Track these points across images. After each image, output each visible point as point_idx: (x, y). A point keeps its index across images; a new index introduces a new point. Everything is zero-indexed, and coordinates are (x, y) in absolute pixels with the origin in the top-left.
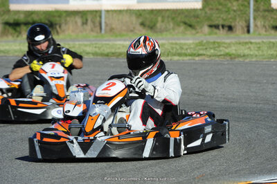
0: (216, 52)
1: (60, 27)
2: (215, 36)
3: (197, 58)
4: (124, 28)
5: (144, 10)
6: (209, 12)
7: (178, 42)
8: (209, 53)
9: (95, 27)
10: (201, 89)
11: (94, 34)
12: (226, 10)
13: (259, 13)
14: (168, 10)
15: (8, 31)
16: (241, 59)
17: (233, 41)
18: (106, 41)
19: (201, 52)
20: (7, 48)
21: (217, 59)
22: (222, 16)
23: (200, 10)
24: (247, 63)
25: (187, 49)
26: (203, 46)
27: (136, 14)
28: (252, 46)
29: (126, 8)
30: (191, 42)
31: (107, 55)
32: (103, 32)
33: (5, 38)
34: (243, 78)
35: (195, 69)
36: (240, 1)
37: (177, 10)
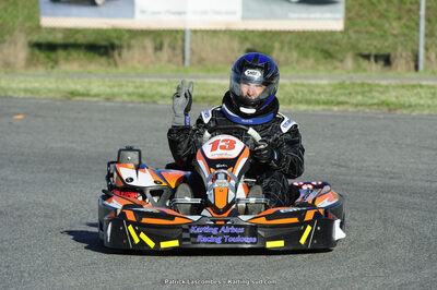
0: (366, 99)
1: (120, 55)
2: (364, 74)
3: (336, 108)
4: (221, 58)
5: (253, 32)
6: (353, 36)
7: (306, 82)
8: (355, 101)
9: (175, 56)
10: (342, 157)
11: (174, 67)
12: (382, 33)
13: (433, 39)
14: (289, 32)
15: (38, 60)
16: (405, 112)
17: (393, 82)
18: (192, 77)
19: (342, 99)
20: (36, 85)
21: (367, 110)
22: (375, 43)
23: (341, 32)
24: (414, 118)
25: (319, 94)
26: (346, 89)
27: (240, 37)
28: (423, 92)
29: (223, 28)
30: (325, 82)
32: (187, 63)
33: (32, 71)
34: (409, 141)
35: (333, 125)
36: (403, 21)
37: (304, 32)
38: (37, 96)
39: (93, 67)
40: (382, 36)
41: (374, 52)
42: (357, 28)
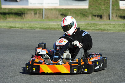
0: (95, 28)
1: (24, 16)
2: (94, 21)
4: (53, 17)
5: (62, 9)
6: (91, 10)
8: (92, 29)
9: (40, 16)
11: (40, 19)
12: (99, 9)
13: (114, 11)
14: (73, 9)
15: (1, 17)
16: (106, 31)
17: (103, 23)
18: (45, 22)
19: (88, 28)
20: (0, 25)
21: (95, 31)
22: (97, 12)
23: (88, 9)
24: (109, 33)
25: (82, 27)
26: (89, 25)
27: (59, 10)
28: (111, 26)
29: (54, 8)
30: (83, 23)
31: (46, 29)
32: (44, 18)
34: (107, 40)
36: (106, 6)
37: (77, 9)
38: (1, 28)
39: (17, 20)
40: (99, 10)
41: (97, 14)
42: (92, 8)
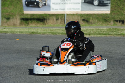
0: (117, 33)
1: (46, 21)
2: (116, 26)
3: (108, 36)
5: (84, 14)
6: (113, 15)
7: (99, 28)
8: (113, 34)
9: (62, 21)
10: (110, 50)
11: (62, 25)
12: (121, 14)
14: (95, 14)
15: (23, 23)
19: (110, 33)
20: (23, 30)
21: (117, 36)
22: (119, 17)
23: (109, 14)
25: (103, 32)
26: (111, 30)
27: (81, 16)
29: (76, 13)
30: (105, 28)
32: (66, 23)
33: (22, 26)
35: (107, 41)
37: (99, 14)
38: (23, 34)
39: (39, 25)
41: (119, 20)
42: (114, 13)
